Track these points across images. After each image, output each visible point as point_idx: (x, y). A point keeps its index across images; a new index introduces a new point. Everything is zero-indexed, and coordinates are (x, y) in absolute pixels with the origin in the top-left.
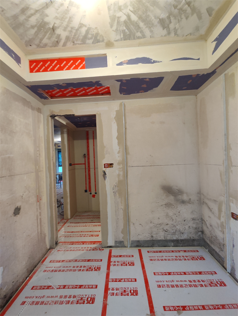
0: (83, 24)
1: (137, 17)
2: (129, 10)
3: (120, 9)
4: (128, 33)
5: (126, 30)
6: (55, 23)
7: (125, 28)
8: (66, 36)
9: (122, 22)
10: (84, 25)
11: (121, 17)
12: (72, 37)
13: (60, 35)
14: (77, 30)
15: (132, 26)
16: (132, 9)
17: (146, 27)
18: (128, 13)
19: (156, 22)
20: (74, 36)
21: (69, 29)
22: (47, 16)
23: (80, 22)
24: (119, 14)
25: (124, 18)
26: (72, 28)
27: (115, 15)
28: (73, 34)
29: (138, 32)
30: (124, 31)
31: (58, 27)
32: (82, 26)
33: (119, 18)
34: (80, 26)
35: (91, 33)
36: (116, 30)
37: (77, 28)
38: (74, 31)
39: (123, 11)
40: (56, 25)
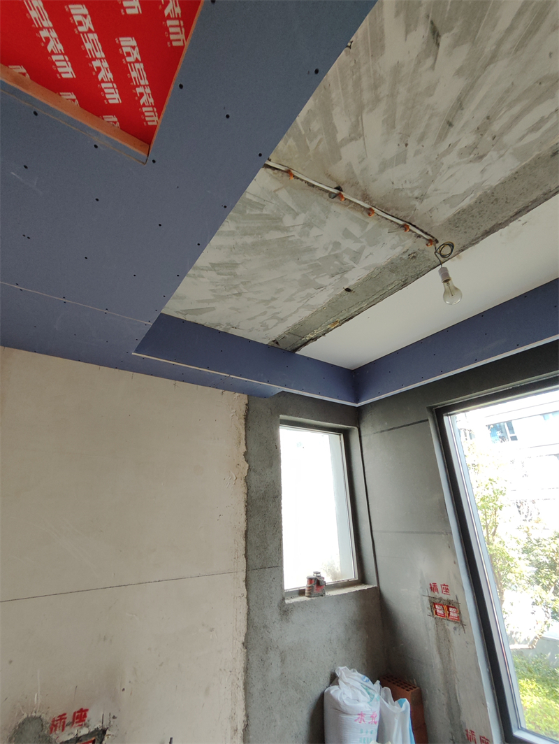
0: (353, 142)
1: (270, 240)
2: (294, 236)
3: (308, 225)
4: (248, 212)
5: (258, 212)
6: (433, 67)
7: (265, 212)
8: (383, 48)
9: (284, 215)
10: (352, 139)
11: (294, 218)
12: (363, 69)
13: (407, 32)
14: (361, 108)
15: (259, 225)
16: (290, 239)
17: (237, 244)
18: (291, 231)
19: (237, 259)
20: (360, 78)
21: (384, 90)
22: (459, 72)
23: (364, 139)
24: (301, 218)
25: (288, 221)
26: (377, 100)
27: (308, 212)
28: (365, 82)
29: (238, 228)
30: (261, 207)
31: (419, 62)
32: (353, 135)
33: (297, 214)
34: (360, 129)
35: (319, 138)
36: (277, 196)
37: (364, 116)
38: (367, 96)
39: (301, 227)
40: (429, 62)
